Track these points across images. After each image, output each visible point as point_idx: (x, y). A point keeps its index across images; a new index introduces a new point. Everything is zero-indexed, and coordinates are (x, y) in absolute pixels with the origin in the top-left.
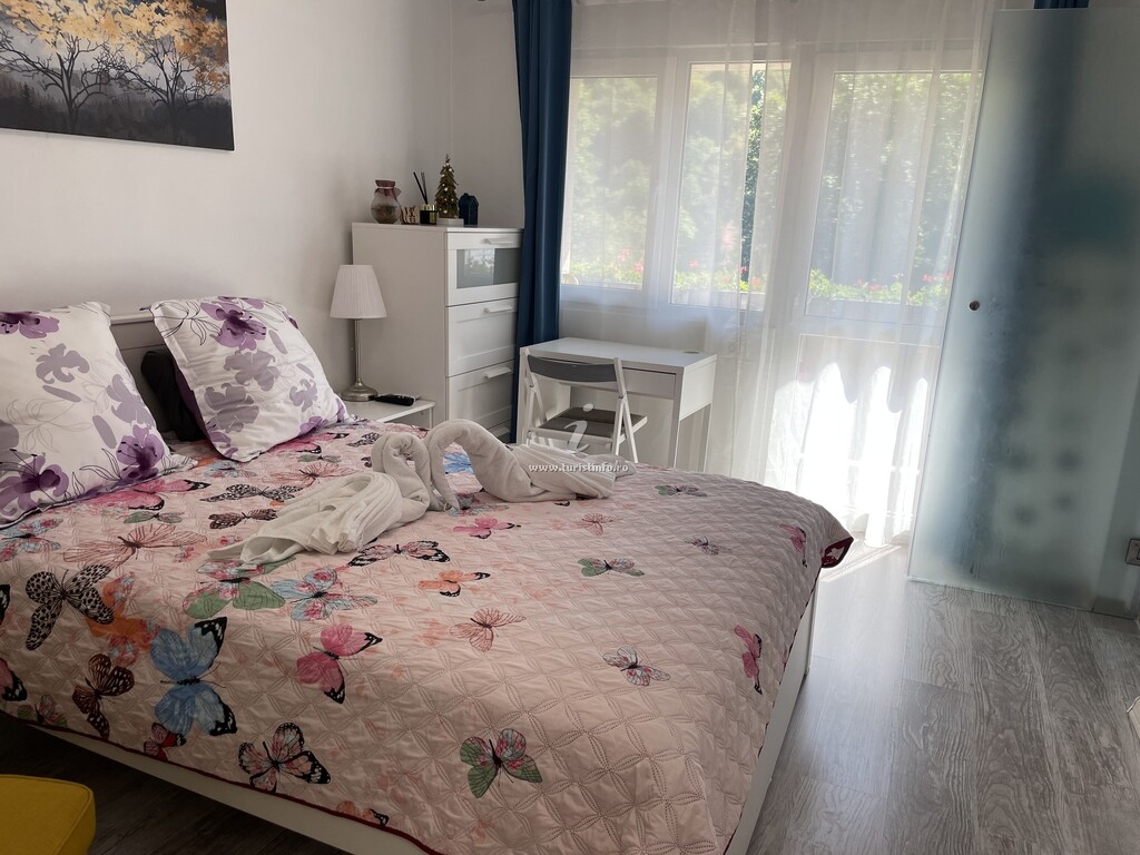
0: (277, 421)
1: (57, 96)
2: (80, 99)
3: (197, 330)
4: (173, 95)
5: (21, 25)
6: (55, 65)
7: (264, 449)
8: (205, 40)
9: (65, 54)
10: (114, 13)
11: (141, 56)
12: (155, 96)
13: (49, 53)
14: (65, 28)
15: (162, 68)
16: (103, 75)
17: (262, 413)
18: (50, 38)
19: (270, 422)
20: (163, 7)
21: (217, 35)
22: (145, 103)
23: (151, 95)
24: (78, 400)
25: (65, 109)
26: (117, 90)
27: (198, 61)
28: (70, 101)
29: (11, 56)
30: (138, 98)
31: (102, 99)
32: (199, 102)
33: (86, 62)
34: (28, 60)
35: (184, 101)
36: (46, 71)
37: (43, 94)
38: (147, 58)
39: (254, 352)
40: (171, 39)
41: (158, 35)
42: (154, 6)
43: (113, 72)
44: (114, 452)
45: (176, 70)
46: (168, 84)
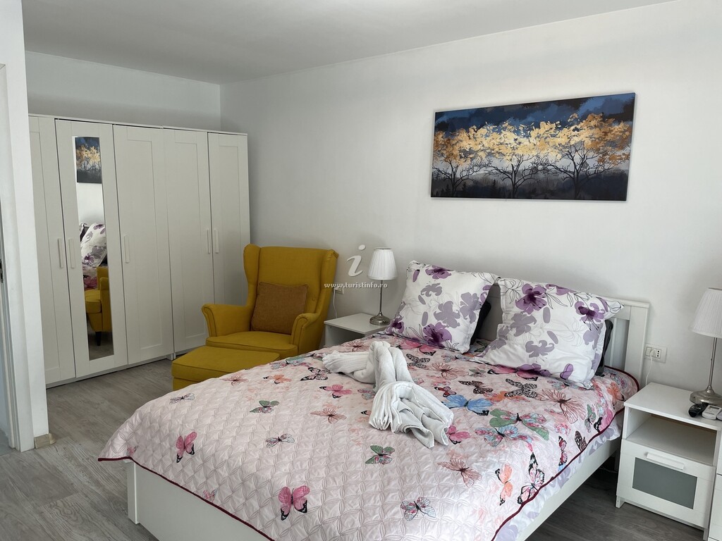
0: (509, 353)
1: (508, 183)
2: (520, 183)
3: (512, 296)
4: (578, 173)
5: (497, 155)
6: (510, 169)
7: (493, 363)
8: (610, 137)
9: (515, 163)
10: (546, 138)
11: (560, 156)
12: (565, 175)
13: (507, 164)
14: (517, 152)
15: (573, 160)
16: (534, 170)
17: (506, 347)
18: (509, 158)
19: (505, 352)
20: (579, 127)
21: (621, 132)
22: (558, 180)
23: (562, 175)
24: (425, 304)
25: (511, 188)
26: (541, 175)
27: (601, 151)
28: (514, 184)
29: (490, 169)
30: (553, 178)
31: (532, 181)
32: (598, 175)
33: (526, 165)
34: (497, 169)
35: (587, 176)
36: (505, 173)
37: (501, 183)
38: (563, 157)
39: (529, 315)
40: (582, 143)
41: (572, 143)
42: (573, 128)
43: (540, 167)
44: (423, 327)
45: (583, 159)
46: (575, 168)
